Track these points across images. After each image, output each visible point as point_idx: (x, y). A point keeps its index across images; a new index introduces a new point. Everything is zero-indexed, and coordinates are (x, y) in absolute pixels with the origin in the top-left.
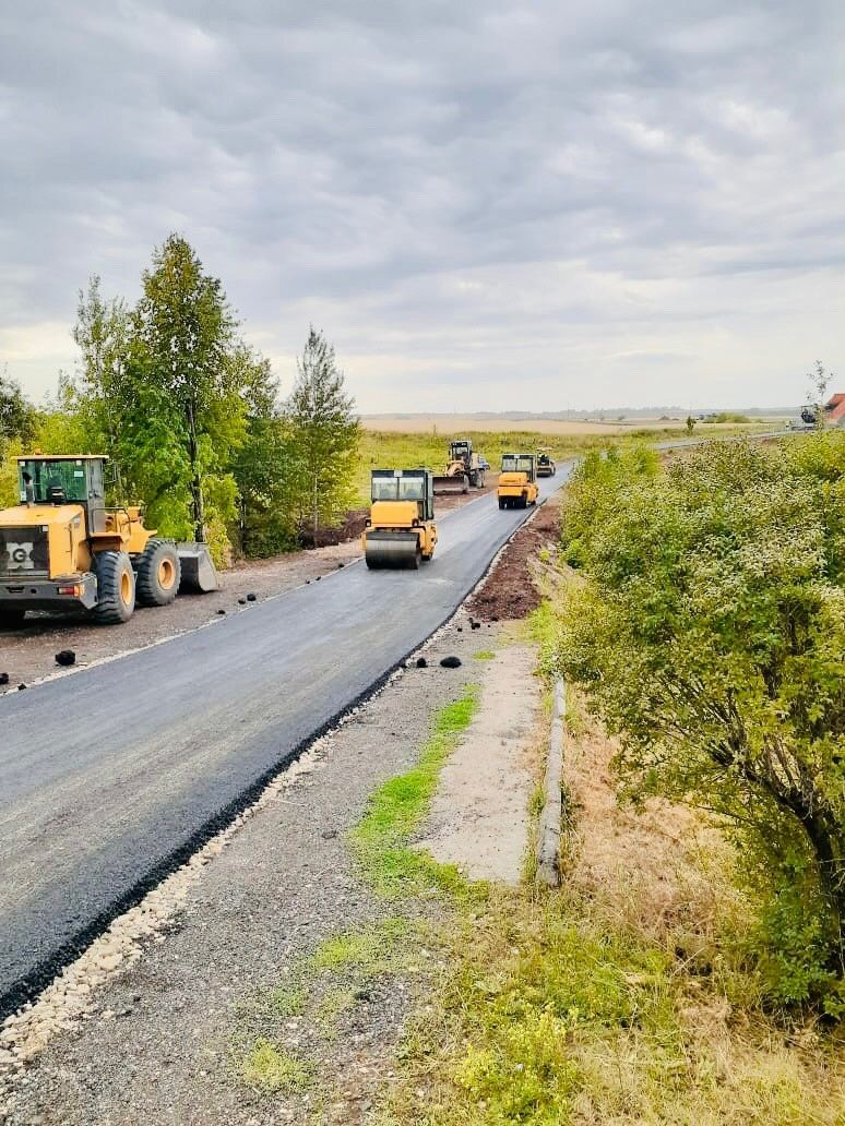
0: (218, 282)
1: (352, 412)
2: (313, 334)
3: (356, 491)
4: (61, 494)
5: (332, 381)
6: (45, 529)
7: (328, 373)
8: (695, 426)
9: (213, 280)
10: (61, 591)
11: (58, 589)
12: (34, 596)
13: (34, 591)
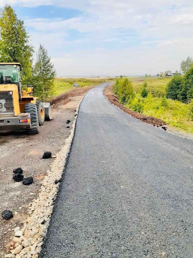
0: (23, 22)
1: (53, 69)
2: (41, 46)
3: (55, 91)
4: (10, 79)
5: (47, 60)
6: (11, 93)
7: (46, 57)
8: (122, 78)
9: (21, 21)
10: (21, 121)
11: (20, 120)
12: (9, 124)
13: (9, 122)
